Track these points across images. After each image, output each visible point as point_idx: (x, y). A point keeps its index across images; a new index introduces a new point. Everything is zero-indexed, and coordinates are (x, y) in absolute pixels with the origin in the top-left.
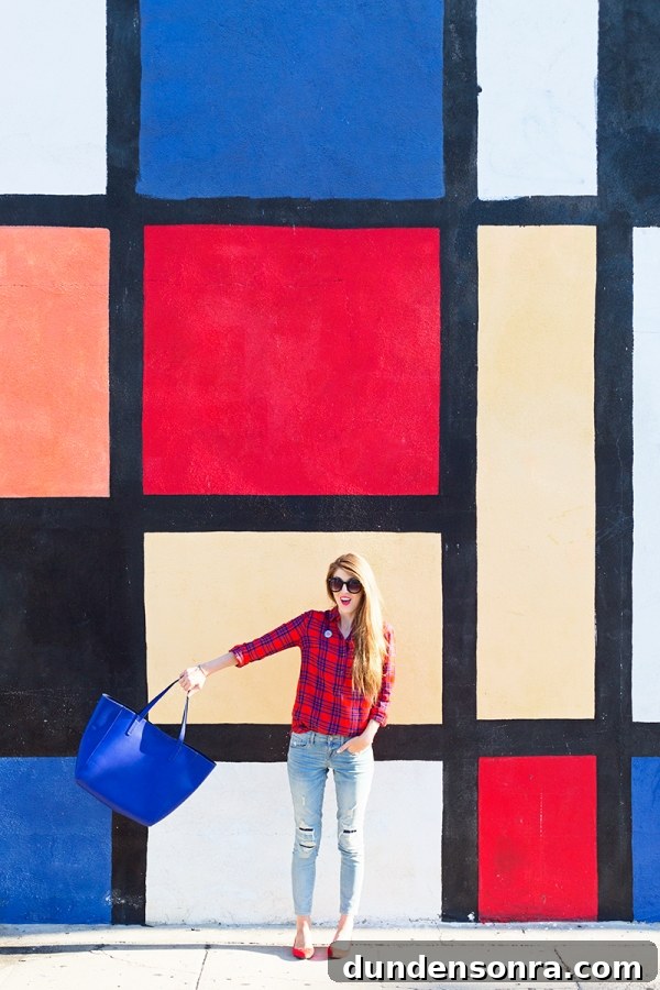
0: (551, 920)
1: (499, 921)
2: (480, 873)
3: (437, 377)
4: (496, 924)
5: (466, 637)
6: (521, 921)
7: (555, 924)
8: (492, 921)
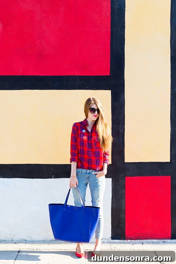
0: (153, 239)
1: (133, 239)
2: (126, 221)
3: (110, 30)
4: (132, 241)
5: (121, 131)
6: (142, 240)
7: (155, 241)
8: (130, 239)
